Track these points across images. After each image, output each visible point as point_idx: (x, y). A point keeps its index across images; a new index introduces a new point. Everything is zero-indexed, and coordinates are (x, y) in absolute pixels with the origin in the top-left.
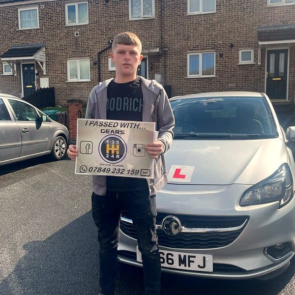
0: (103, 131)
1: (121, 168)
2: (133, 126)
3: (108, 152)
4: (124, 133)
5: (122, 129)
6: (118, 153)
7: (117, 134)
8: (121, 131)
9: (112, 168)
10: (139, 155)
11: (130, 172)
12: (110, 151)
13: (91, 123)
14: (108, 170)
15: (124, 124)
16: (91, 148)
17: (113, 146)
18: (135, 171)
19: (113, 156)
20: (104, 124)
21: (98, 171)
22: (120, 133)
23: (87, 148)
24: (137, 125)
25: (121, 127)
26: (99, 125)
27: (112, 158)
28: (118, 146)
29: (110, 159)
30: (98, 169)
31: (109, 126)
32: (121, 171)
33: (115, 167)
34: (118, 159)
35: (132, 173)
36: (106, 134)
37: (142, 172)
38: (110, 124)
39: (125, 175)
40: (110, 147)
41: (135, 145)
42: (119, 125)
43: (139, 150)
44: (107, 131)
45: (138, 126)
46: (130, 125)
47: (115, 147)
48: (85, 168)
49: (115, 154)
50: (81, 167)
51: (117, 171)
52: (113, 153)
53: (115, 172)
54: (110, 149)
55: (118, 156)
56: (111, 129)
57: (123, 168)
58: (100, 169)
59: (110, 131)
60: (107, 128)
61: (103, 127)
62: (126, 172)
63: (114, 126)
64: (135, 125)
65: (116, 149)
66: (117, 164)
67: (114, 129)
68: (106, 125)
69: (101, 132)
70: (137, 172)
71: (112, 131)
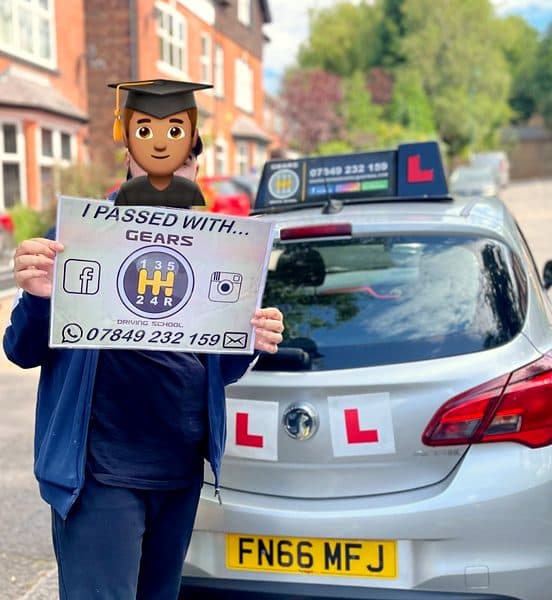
0: (132, 235)
1: (175, 330)
2: (218, 225)
3: (142, 290)
4: (190, 244)
5: (188, 231)
6: (169, 292)
7: (172, 245)
8: (183, 239)
9: (150, 330)
10: (223, 298)
11: (198, 339)
12: (149, 288)
13: (98, 212)
14: (140, 334)
15: (194, 218)
16: (95, 278)
17: (158, 275)
18: (209, 338)
19: (154, 301)
20: (136, 216)
21: (111, 339)
22: (180, 241)
23: (85, 277)
24: (228, 223)
25: (185, 226)
26: (123, 219)
27: (153, 305)
28: (171, 276)
29: (146, 307)
30: (111, 334)
31: (150, 223)
32: (173, 338)
33: (157, 329)
34: (169, 308)
35: (203, 341)
36: (140, 244)
37: (228, 340)
38: (153, 217)
39: (184, 346)
40: (150, 277)
41: (217, 276)
42: (181, 222)
43: (225, 288)
44: (143, 236)
45: (230, 227)
46: (209, 224)
47: (164, 278)
48: (75, 331)
49: (162, 295)
50: (66, 329)
51: (162, 336)
52: (156, 291)
53: (159, 339)
54: (150, 283)
55: (168, 302)
56: (155, 230)
57: (178, 330)
58: (117, 335)
59: (154, 237)
60: (146, 227)
61: (133, 225)
62: (186, 340)
63: (164, 224)
64: (223, 225)
65: (164, 284)
66: (165, 321)
67: (166, 232)
68: (141, 220)
69: (128, 238)
70: (216, 338)
71: (159, 237)
